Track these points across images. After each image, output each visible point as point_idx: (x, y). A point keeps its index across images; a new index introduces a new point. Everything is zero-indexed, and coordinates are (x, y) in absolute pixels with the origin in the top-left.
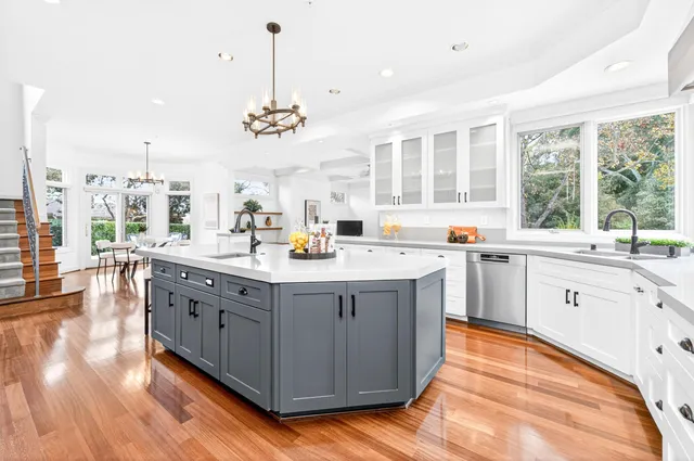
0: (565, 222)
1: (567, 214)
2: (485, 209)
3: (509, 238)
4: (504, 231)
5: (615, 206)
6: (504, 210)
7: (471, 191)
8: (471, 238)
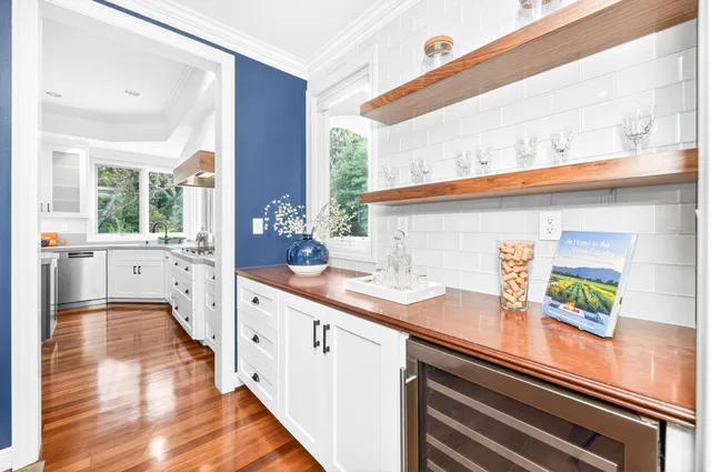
0: (116, 228)
1: (118, 221)
2: (66, 219)
3: (88, 240)
4: (84, 236)
5: (158, 215)
6: (85, 219)
7: (54, 202)
8: (52, 242)
